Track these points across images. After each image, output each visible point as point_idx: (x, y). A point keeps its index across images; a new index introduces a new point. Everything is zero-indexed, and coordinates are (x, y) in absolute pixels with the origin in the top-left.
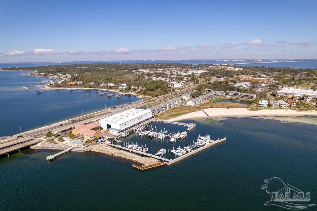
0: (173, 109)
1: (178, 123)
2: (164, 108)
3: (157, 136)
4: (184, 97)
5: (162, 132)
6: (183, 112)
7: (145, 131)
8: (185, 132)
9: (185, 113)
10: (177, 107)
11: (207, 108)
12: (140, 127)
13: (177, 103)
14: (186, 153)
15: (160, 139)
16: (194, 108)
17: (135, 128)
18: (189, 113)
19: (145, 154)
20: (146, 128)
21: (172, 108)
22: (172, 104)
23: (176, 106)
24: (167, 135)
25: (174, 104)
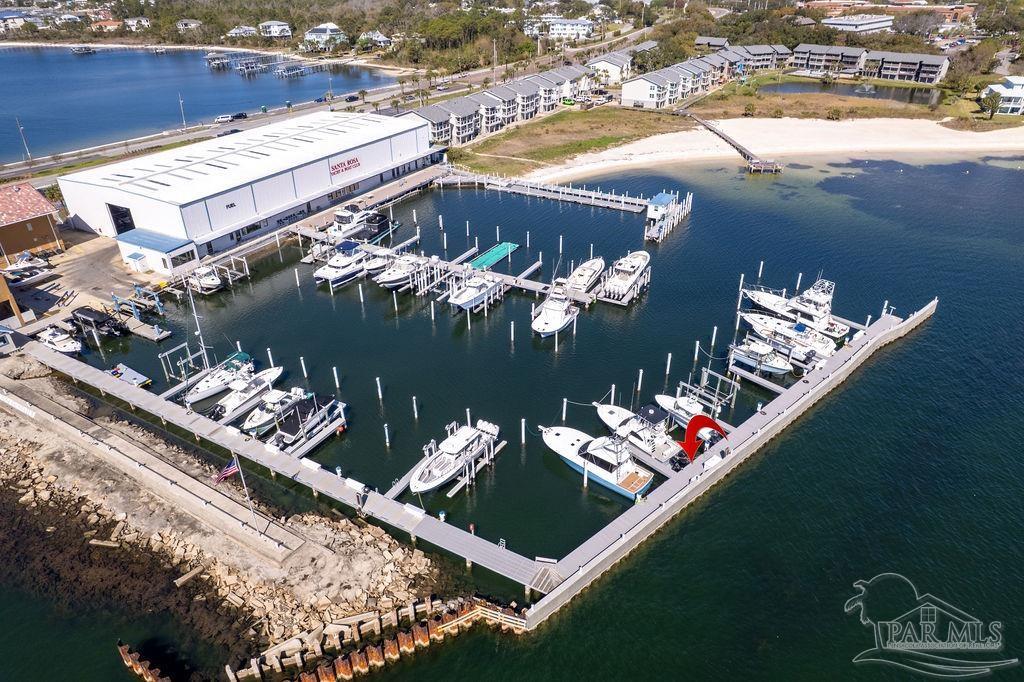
0: (548, 121)
1: (580, 192)
2: (500, 115)
3: (443, 286)
4: (601, 66)
5: (480, 253)
6: (603, 132)
7: (366, 246)
8: (639, 259)
9: (617, 141)
10: (569, 112)
11: (726, 115)
12: (342, 220)
13: (566, 90)
14: (678, 463)
15: (460, 309)
16: (656, 116)
17: (302, 228)
18: (639, 137)
19: (311, 473)
20: (380, 228)
21: (543, 114)
22: (542, 93)
23: (562, 108)
24: (510, 280)
25: (554, 96)
